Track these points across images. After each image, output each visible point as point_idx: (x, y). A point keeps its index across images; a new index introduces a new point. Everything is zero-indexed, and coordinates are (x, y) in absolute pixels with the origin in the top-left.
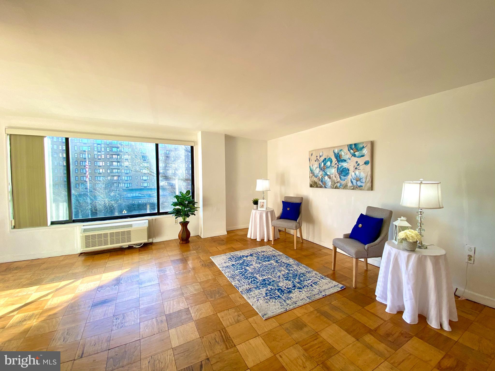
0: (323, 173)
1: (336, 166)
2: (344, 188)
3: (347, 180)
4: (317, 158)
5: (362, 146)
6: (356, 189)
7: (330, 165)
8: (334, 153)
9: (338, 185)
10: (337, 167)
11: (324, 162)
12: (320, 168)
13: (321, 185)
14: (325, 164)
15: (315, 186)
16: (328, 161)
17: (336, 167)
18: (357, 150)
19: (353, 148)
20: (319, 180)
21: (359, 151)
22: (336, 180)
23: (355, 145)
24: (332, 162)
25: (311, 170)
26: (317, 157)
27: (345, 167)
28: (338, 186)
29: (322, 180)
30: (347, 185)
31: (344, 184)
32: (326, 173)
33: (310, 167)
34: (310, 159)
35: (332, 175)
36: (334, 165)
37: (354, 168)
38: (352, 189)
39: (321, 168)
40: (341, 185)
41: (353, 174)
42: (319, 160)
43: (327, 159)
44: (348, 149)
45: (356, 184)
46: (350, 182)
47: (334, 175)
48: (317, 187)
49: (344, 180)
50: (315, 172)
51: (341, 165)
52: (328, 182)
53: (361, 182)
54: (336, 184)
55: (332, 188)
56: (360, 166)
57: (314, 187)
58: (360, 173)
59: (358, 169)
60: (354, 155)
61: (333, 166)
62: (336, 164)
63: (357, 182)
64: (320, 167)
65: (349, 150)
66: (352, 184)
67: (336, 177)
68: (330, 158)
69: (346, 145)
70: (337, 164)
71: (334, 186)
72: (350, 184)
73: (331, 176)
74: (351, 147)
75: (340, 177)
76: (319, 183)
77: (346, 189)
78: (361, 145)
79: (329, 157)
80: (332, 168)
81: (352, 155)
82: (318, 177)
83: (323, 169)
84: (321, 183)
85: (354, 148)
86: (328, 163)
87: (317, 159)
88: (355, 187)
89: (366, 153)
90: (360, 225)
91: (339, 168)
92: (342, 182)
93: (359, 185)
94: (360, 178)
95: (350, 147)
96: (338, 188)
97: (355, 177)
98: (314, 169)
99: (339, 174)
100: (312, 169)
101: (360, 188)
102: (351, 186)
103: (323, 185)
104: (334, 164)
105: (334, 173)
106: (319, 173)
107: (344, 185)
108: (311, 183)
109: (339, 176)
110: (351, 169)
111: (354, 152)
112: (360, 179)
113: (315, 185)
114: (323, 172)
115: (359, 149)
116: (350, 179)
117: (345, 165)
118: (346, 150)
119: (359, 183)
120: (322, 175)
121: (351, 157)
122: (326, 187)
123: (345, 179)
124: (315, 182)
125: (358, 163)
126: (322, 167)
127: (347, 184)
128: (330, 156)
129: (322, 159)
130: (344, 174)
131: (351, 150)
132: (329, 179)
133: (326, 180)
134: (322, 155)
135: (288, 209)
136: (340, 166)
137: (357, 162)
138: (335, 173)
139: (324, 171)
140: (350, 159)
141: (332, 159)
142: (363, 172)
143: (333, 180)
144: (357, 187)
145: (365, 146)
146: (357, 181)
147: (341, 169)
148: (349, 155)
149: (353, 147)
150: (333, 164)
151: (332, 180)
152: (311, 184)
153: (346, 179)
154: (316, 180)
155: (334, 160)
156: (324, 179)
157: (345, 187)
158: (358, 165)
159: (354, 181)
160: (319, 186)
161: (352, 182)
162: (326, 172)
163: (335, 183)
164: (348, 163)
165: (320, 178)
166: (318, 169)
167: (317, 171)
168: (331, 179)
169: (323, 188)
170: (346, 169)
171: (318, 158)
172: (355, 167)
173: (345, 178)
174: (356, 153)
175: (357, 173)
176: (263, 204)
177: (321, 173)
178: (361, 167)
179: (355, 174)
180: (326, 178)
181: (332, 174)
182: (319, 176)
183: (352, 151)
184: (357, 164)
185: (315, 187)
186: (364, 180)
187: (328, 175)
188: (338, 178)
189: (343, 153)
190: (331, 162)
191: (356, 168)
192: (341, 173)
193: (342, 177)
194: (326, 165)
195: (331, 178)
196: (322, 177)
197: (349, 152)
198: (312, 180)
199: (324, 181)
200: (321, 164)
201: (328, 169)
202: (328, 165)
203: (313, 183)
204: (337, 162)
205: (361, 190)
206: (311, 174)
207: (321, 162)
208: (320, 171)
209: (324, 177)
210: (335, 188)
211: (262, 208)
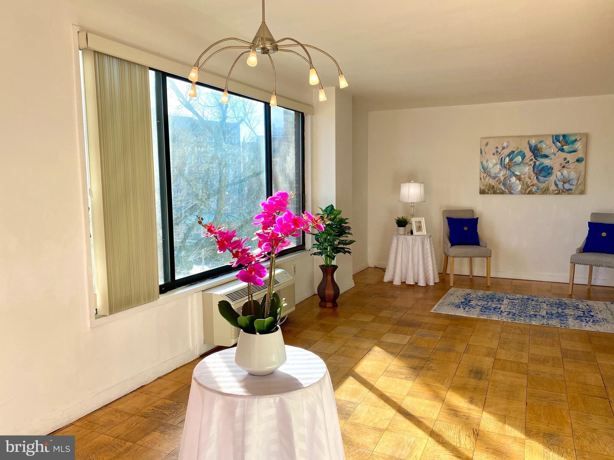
1: (532, 162)
3: (548, 182)
4: (498, 149)
5: (574, 139)
6: (562, 193)
7: (522, 162)
8: (529, 144)
9: (534, 189)
10: (533, 164)
11: (511, 157)
12: (501, 164)
13: (501, 189)
14: (511, 160)
15: (490, 192)
16: (517, 155)
17: (531, 165)
18: (567, 143)
19: (561, 140)
20: (500, 183)
21: (570, 145)
22: (531, 183)
23: (564, 136)
25: (483, 167)
26: (497, 148)
27: (546, 165)
28: (534, 190)
29: (505, 182)
30: (548, 189)
31: (544, 187)
32: (513, 172)
33: (482, 163)
34: (483, 151)
35: (524, 175)
36: (528, 161)
37: (561, 166)
38: (556, 194)
39: (503, 165)
40: (538, 189)
41: (559, 173)
42: (500, 153)
43: (516, 152)
44: (553, 142)
45: (563, 187)
46: (553, 184)
47: (527, 176)
48: (495, 193)
49: (545, 183)
50: (491, 171)
51: (541, 162)
52: (516, 185)
53: (571, 185)
54: (530, 188)
55: (523, 194)
56: (570, 164)
57: (487, 193)
58: (569, 173)
59: (567, 168)
60: (562, 150)
61: (527, 163)
62: (532, 160)
63: (564, 185)
64: (503, 163)
65: (554, 143)
66: (557, 187)
67: (530, 178)
68: (521, 151)
69: (548, 135)
70: (534, 160)
71: (526, 190)
72: (553, 187)
73: (522, 177)
74: (557, 138)
75: (537, 178)
76: (499, 188)
77: (546, 194)
78: (573, 138)
79: (520, 149)
80: (524, 166)
81: (559, 150)
82: (497, 179)
83: (507, 167)
84: (503, 188)
85: (562, 140)
86: (518, 159)
87: (497, 151)
88: (560, 191)
89: (579, 148)
91: (536, 166)
92: (539, 184)
93: (567, 188)
94: (568, 179)
95: (556, 138)
96: (533, 194)
97: (561, 178)
98: (491, 165)
99: (536, 174)
100: (486, 166)
101: (568, 191)
102: (555, 190)
103: (506, 190)
104: (529, 159)
105: (527, 173)
106: (499, 173)
107: (543, 189)
108: (483, 188)
109: (535, 177)
110: (556, 167)
111: (562, 146)
112: (569, 181)
113: (490, 190)
114: (508, 172)
115: (569, 142)
116: (554, 180)
117: (546, 162)
118: (549, 141)
119: (567, 186)
120: (505, 175)
121: (557, 152)
122: (511, 193)
123: (545, 181)
124: (491, 186)
125: (567, 160)
126: (506, 163)
127: (548, 187)
129: (507, 151)
130: (543, 173)
131: (558, 143)
132: (518, 182)
133: (513, 183)
134: (507, 147)
136: (537, 163)
137: (565, 159)
138: (529, 173)
139: (509, 169)
140: (555, 154)
141: (524, 153)
142: (575, 172)
144: (564, 191)
145: (578, 139)
147: (539, 168)
148: (554, 149)
149: (561, 138)
150: (527, 160)
151: (523, 183)
152: (483, 190)
153: (547, 181)
154: (492, 182)
155: (529, 154)
156: (510, 181)
157: (545, 191)
158: (566, 163)
159: (560, 184)
160: (498, 191)
161: (556, 185)
162: (512, 170)
163: (528, 187)
164: (551, 159)
165: (502, 179)
166: (498, 166)
167: (495, 169)
168: (521, 181)
169: (507, 194)
170: (548, 167)
171: (499, 150)
172: (563, 165)
173: (546, 179)
174: (565, 147)
175: (565, 172)
177: (504, 172)
178: (572, 166)
179: (562, 174)
180: (513, 179)
181: (524, 173)
182: (499, 177)
184: (565, 162)
185: (491, 194)
186: (574, 182)
187: (516, 176)
188: (534, 180)
189: (544, 146)
190: (524, 157)
191: (564, 167)
192: (540, 173)
193: (541, 178)
194: (513, 161)
195: (523, 180)
196: (506, 177)
197: (555, 145)
198: (485, 183)
199: (508, 184)
200: (505, 159)
201: (517, 167)
202: (518, 162)
203: (488, 187)
204: (533, 157)
205: (570, 194)
206: (484, 173)
207: (505, 157)
208: (502, 170)
209: (508, 178)
210: (529, 193)
211: (420, 231)
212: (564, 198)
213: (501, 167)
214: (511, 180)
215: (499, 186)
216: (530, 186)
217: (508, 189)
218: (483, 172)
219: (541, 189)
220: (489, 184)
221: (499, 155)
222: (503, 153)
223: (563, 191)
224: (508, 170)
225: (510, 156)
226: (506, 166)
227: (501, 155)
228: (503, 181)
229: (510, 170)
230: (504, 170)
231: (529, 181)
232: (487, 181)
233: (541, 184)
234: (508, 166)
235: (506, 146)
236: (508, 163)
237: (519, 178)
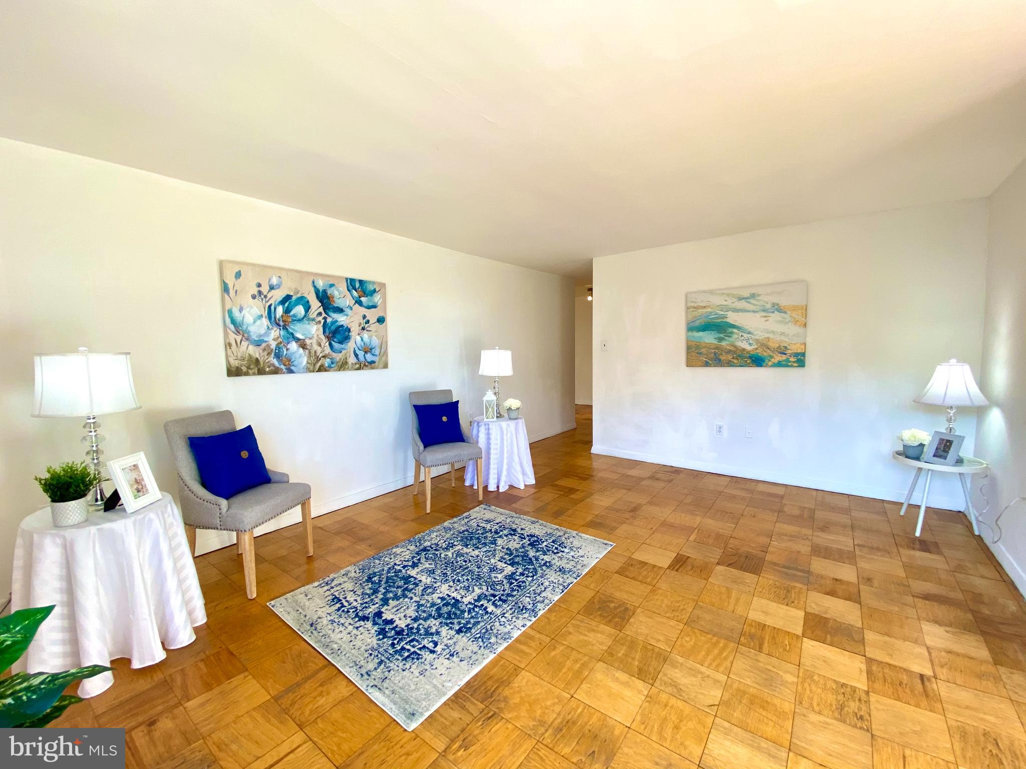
0: (282, 332)
1: (320, 318)
2: (341, 367)
3: (346, 351)
4: (261, 289)
5: (373, 289)
6: (364, 367)
7: (305, 316)
8: (315, 287)
9: (327, 362)
10: (323, 321)
11: (286, 305)
12: (269, 317)
13: (273, 365)
14: (287, 311)
15: (251, 372)
16: (296, 304)
17: (320, 322)
18: (365, 294)
19: (357, 287)
20: (269, 354)
21: (368, 297)
22: (321, 352)
23: (361, 282)
24: (309, 307)
25: (233, 322)
26: (259, 285)
27: (342, 323)
28: (326, 365)
29: (279, 351)
30: (346, 363)
31: (340, 359)
32: (292, 334)
33: (229, 311)
34: (231, 286)
35: (310, 339)
36: (314, 315)
37: (361, 328)
38: (357, 369)
39: (273, 319)
40: (332, 363)
41: (358, 338)
42: (266, 297)
43: (294, 298)
44: (348, 288)
45: (365, 358)
46: (353, 355)
47: (314, 341)
48: (261, 372)
49: (341, 352)
50: (251, 329)
51: (333, 319)
52: (298, 356)
53: (373, 355)
54: (321, 361)
55: (310, 372)
56: (370, 325)
57: (247, 374)
58: (370, 337)
59: (367, 330)
60: (360, 303)
61: (313, 320)
62: (320, 314)
63: (366, 355)
64: (273, 316)
65: (349, 290)
66: (357, 359)
67: (320, 345)
68: (302, 297)
69: (341, 277)
70: (324, 315)
71: (315, 365)
72: (352, 360)
73: (308, 342)
75: (330, 345)
76: (268, 362)
77: (344, 370)
78: (370, 286)
79: (300, 293)
80: (309, 324)
81: (356, 302)
82: (264, 345)
83: (281, 323)
84: (275, 362)
85: (359, 288)
86: (299, 310)
87: (260, 293)
88: (362, 365)
89: (379, 303)
91: (328, 325)
92: (334, 355)
93: (369, 360)
94: (370, 347)
95: (351, 284)
96: (326, 371)
97: (361, 346)
98: (248, 319)
99: (328, 338)
100: (238, 321)
101: (371, 365)
102: (356, 364)
103: (283, 367)
104: (316, 313)
105: (316, 337)
106: (267, 334)
107: (339, 362)
108: (235, 363)
109: (328, 343)
110: (354, 328)
111: (360, 297)
112: (371, 349)
113: (252, 367)
115: (367, 292)
116: (353, 349)
117: (341, 319)
118: (343, 287)
119: (369, 357)
120: (278, 338)
121: (354, 305)
122: (291, 371)
123: (342, 349)
124: (253, 360)
125: (366, 319)
126: (278, 317)
127: (346, 359)
128: (304, 292)
129: (278, 295)
130: (339, 337)
131: (354, 291)
132: (301, 350)
133: (293, 353)
134: (279, 286)
136: (329, 320)
137: (364, 317)
138: (318, 335)
139: (285, 328)
140: (351, 309)
141: (308, 302)
142: (377, 337)
143: (311, 351)
144: (367, 364)
145: (377, 290)
146: (366, 352)
147: (332, 328)
148: (349, 300)
149: (357, 285)
150: (313, 313)
151: (310, 353)
152: (237, 368)
153: (344, 349)
154: (254, 352)
155: (315, 304)
156: (287, 350)
157: (343, 366)
158: (366, 323)
159: (361, 354)
160: (267, 369)
161: (356, 355)
162: (291, 331)
163: (318, 359)
164: (347, 315)
165: (273, 345)
166: (265, 322)
167: (259, 327)
168: (306, 349)
169: (284, 373)
170: (344, 328)
171: (265, 289)
172: (362, 326)
173: (343, 346)
174: (363, 299)
175: (366, 336)
177: (275, 333)
178: (373, 328)
179: (362, 340)
180: (293, 346)
181: (311, 336)
182: (266, 342)
183: (355, 293)
184: (365, 321)
185: (254, 374)
186: (377, 352)
187: (297, 340)
188: (326, 348)
189: (336, 293)
190: (307, 308)
191: (363, 329)
192: (334, 336)
193: (336, 345)
194: (292, 313)
195: (309, 347)
196: (281, 343)
197: (350, 293)
198: (239, 355)
199: (285, 354)
200: (275, 309)
201: (298, 324)
202: (299, 315)
203: (246, 362)
204: (321, 309)
205: (372, 368)
206: (236, 334)
207: (275, 305)
208: (272, 329)
209: (284, 345)
210: (319, 370)
212: (366, 373)
213: (269, 324)
214: (288, 347)
215: (269, 360)
216: (320, 359)
217: (285, 365)
218: (233, 332)
219: (337, 362)
220: (247, 355)
221: (264, 299)
222: (272, 297)
223: (365, 365)
224: (283, 329)
225: (284, 304)
226: (279, 321)
227: (267, 299)
228: (276, 349)
229: (287, 329)
230: (275, 329)
231: (319, 350)
232: (245, 350)
233: (336, 354)
234: (283, 321)
235: (277, 285)
236: (282, 316)
237: (303, 346)
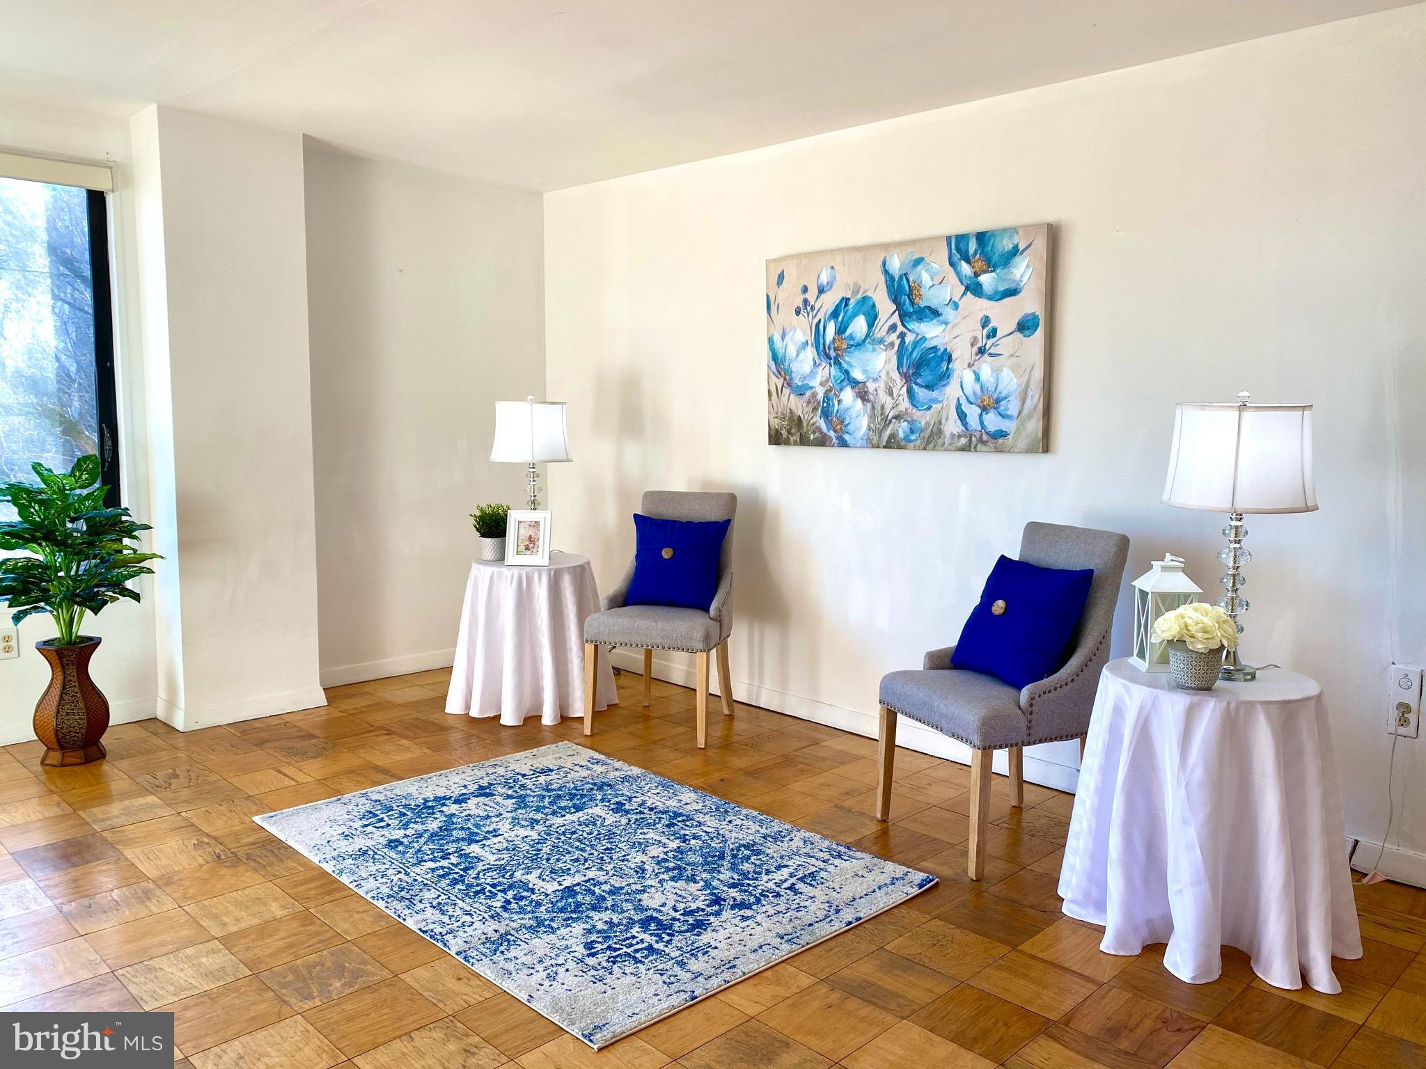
0: (834, 371)
1: (893, 337)
2: (928, 442)
3: (939, 406)
4: (807, 296)
5: (1011, 246)
6: (979, 446)
7: (867, 336)
8: (886, 272)
9: (902, 429)
10: (897, 342)
11: (840, 319)
12: (817, 347)
13: (819, 429)
14: (841, 330)
15: (792, 439)
16: (855, 315)
17: (892, 344)
18: (990, 266)
19: (971, 251)
20: (815, 409)
21: (998, 271)
22: (893, 408)
23: (981, 237)
24: (876, 317)
25: (775, 357)
26: (805, 290)
27: (933, 343)
28: (901, 435)
29: (828, 405)
30: (940, 432)
31: (928, 423)
32: (847, 372)
33: (770, 340)
34: (772, 299)
35: (875, 380)
36: (882, 333)
37: (975, 349)
38: (962, 449)
39: (821, 347)
40: (912, 431)
41: (968, 376)
42: (813, 308)
43: (852, 302)
44: (950, 258)
45: (982, 423)
46: (954, 415)
47: (881, 384)
48: (804, 441)
49: (929, 408)
50: (794, 367)
51: (917, 335)
52: (854, 415)
53: (1003, 416)
54: (891, 426)
55: (873, 447)
56: (999, 339)
57: (787, 443)
58: (997, 371)
59: (991, 355)
60: (974, 289)
61: (881, 341)
62: (893, 328)
63: (984, 416)
64: (821, 341)
65: (952, 264)
66: (963, 425)
67: (891, 394)
68: (865, 298)
69: (937, 238)
70: (900, 329)
71: (881, 433)
72: (952, 426)
73: (871, 386)
74: (961, 246)
75: (910, 392)
76: (813, 424)
77: (933, 449)
78: (1005, 242)
79: (861, 292)
80: (874, 350)
81: (968, 288)
82: (808, 394)
83: (833, 354)
84: (822, 424)
85: (976, 253)
86: (859, 326)
87: (806, 301)
88: (973, 438)
89: (1025, 279)
90: (999, 606)
91: (906, 349)
92: (916, 414)
93: (992, 428)
94: (995, 396)
95: (958, 246)
96: (900, 447)
97: (974, 393)
98: (792, 351)
99: (907, 378)
100: (780, 352)
101: (995, 440)
102: (959, 436)
103: (832, 434)
104: (886, 327)
105: (883, 374)
106: (813, 373)
107: (926, 429)
108: (776, 423)
109: (904, 389)
110: (962, 353)
111: (977, 275)
112: (998, 401)
113: (793, 431)
114: (832, 369)
115: (995, 259)
116: (955, 401)
117: (932, 332)
118: (939, 259)
119: (993, 421)
120: (827, 381)
121: (963, 295)
122: (843, 444)
123: (930, 400)
124: (795, 419)
125: (990, 326)
126: (828, 342)
127: (940, 423)
128: (866, 287)
129: (829, 302)
130: (927, 376)
131: (963, 262)
132: (859, 401)
133: (848, 409)
134: (830, 284)
135: (667, 553)
136: (910, 338)
137: (986, 322)
138: (888, 373)
139: (837, 363)
140: (956, 306)
141: (874, 305)
142: (1014, 368)
143: (876, 405)
144: (985, 437)
145: (1021, 247)
146: (984, 409)
147: (914, 356)
148: (953, 288)
149: (973, 246)
150: (881, 330)
151: (873, 408)
152: (777, 431)
153: (935, 401)
154: (797, 405)
155: (885, 307)
156: (839, 402)
157: (931, 439)
158: (988, 337)
159: (973, 412)
160: (812, 437)
161: (962, 416)
162: (845, 366)
163: (887, 422)
164: (946, 324)
165: (820, 396)
166: (810, 353)
167: (804, 363)
168: (868, 401)
169: (833, 446)
170: (939, 353)
171: (812, 295)
172: (979, 345)
173: (935, 394)
174: (985, 279)
175: (986, 368)
176: (531, 532)
177: (826, 371)
178: (1005, 345)
179: (978, 379)
180: (848, 395)
181: (875, 375)
182: (812, 388)
183: (965, 268)
184: (985, 331)
185: (795, 444)
186: (1013, 407)
187: (854, 383)
188: (901, 398)
189: (926, 278)
190: (872, 320)
191: (981, 351)
192: (917, 373)
193: (921, 393)
194: (848, 333)
195: (871, 397)
196: (830, 390)
197: (955, 270)
198: (780, 410)
199: (835, 411)
200: (825, 328)
201: (856, 353)
202: (858, 335)
203: (786, 423)
204: (896, 317)
205: (1000, 450)
206: (777, 376)
207: (825, 320)
208: (820, 364)
209: (835, 394)
210: (888, 446)
211: (529, 552)
212: (984, 463)
213: (816, 356)
214: (840, 397)
215: (814, 420)
216: (890, 421)
217: (835, 431)
218: (774, 374)
219: (922, 431)
220: (788, 411)
221: (811, 313)
222: (821, 307)
223: (981, 441)
224: (834, 364)
225: (837, 318)
226: (829, 349)
227: (815, 312)
228: (824, 401)
229: (840, 364)
230: (824, 364)
231: (889, 402)
232: (786, 403)
233: (919, 413)
234: (835, 349)
235: (828, 283)
236: (834, 339)
237: (863, 396)
